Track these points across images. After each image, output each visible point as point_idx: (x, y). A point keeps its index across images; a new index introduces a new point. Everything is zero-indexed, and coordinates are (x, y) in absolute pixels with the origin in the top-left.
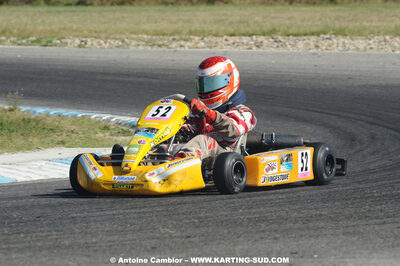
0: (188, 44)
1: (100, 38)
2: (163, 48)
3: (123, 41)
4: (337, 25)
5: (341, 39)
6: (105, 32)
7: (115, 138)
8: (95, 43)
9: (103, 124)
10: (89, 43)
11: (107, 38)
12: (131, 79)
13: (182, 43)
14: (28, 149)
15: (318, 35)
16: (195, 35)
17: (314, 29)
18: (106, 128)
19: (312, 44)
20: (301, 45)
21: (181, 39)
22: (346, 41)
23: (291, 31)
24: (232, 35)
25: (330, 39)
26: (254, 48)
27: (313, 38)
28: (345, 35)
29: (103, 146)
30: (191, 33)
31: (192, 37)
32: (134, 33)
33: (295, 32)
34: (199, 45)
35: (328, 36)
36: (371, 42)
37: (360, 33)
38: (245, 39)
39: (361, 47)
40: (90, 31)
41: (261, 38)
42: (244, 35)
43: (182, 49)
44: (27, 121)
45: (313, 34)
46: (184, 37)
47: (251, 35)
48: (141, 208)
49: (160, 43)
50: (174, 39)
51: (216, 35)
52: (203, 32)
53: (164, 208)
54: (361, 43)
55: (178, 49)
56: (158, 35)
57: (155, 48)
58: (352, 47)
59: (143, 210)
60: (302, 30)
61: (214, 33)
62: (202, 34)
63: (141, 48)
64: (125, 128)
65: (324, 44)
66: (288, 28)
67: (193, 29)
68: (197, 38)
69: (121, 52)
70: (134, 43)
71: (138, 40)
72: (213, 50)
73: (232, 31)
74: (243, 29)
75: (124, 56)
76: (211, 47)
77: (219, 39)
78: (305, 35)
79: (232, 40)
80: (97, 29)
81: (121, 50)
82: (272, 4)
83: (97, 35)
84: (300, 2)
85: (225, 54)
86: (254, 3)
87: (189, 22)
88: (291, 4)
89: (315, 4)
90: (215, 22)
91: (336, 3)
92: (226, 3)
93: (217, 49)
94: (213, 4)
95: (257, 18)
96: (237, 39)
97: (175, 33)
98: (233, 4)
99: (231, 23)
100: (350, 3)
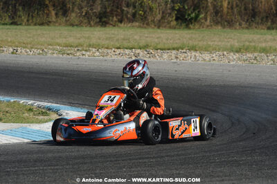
0: (88, 53)
1: (26, 47)
2: (71, 56)
3: (43, 50)
4: (191, 43)
5: (194, 53)
6: (30, 43)
7: (37, 117)
8: (23, 51)
9: (28, 107)
10: (19, 51)
11: (31, 48)
12: (48, 77)
13: (84, 52)
15: (178, 50)
16: (93, 47)
17: (176, 46)
18: (31, 110)
19: (173, 55)
20: (165, 56)
21: (83, 50)
22: (197, 55)
23: (159, 47)
24: (118, 48)
25: (186, 53)
26: (134, 58)
27: (174, 52)
28: (196, 50)
29: (28, 123)
30: (90, 46)
31: (90, 49)
32: (50, 45)
33: (163, 47)
34: (95, 55)
35: (184, 51)
36: (214, 55)
37: (206, 49)
38: (127, 51)
39: (207, 59)
40: (20, 43)
41: (138, 51)
42: (126, 48)
43: (84, 57)
45: (174, 49)
46: (85, 48)
47: (131, 49)
48: (55, 166)
49: (69, 52)
50: (78, 50)
51: (107, 48)
52: (99, 45)
53: (71, 166)
54: (207, 56)
55: (81, 56)
56: (67, 47)
57: (65, 56)
58: (201, 59)
59: (56, 167)
60: (166, 46)
61: (106, 46)
62: (98, 47)
63: (55, 55)
64: (44, 111)
65: (181, 56)
66: (157, 44)
67: (91, 43)
68: (94, 50)
69: (41, 58)
70: (50, 52)
71: (54, 50)
72: (105, 58)
73: (118, 45)
74: (126, 44)
75: (43, 60)
76: (103, 56)
77: (109, 51)
78: (169, 49)
79: (118, 51)
80: (25, 42)
81: (41, 56)
82: (145, 28)
83: (25, 45)
84: (165, 27)
85: (113, 61)
86: (133, 26)
87: (88, 38)
88: (159, 27)
89: (175, 28)
90: (107, 39)
91: (190, 28)
92: (114, 26)
93: (108, 58)
94: (105, 26)
95: (135, 37)
96: (121, 51)
97: (79, 46)
98: (119, 27)
99: (118, 40)
100: (199, 28)
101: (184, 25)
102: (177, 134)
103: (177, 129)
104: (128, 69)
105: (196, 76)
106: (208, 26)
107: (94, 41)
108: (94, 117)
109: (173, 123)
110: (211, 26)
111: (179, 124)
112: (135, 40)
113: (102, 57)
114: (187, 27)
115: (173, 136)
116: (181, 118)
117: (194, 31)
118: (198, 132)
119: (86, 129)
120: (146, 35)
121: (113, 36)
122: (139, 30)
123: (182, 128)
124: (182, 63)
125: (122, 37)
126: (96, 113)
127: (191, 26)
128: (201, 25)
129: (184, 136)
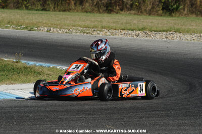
0: (102, 33)
1: (57, 28)
2: (89, 35)
3: (69, 30)
4: (176, 27)
5: (179, 35)
6: (60, 25)
8: (55, 30)
10: (52, 30)
11: (61, 28)
13: (99, 32)
14: (28, 82)
15: (167, 32)
17: (165, 29)
19: (164, 36)
20: (158, 36)
21: (98, 30)
22: (181, 36)
23: (153, 29)
24: (123, 30)
25: (173, 34)
26: (135, 37)
27: (164, 33)
28: (180, 32)
30: (102, 27)
31: (103, 29)
32: (74, 26)
33: (155, 30)
34: (107, 34)
35: (172, 32)
36: (194, 36)
37: (188, 32)
38: (130, 32)
39: (189, 39)
40: (52, 24)
41: (138, 32)
42: (129, 30)
43: (99, 35)
44: (26, 68)
45: (164, 31)
47: (133, 30)
49: (88, 32)
50: (94, 30)
52: (109, 27)
54: (188, 37)
55: (97, 35)
56: (86, 27)
57: (85, 34)
58: (184, 39)
60: (158, 29)
61: (114, 28)
63: (78, 34)
65: (170, 37)
66: (152, 27)
67: (103, 25)
68: (106, 30)
69: (68, 36)
70: (74, 31)
71: (76, 30)
72: (114, 36)
73: (123, 28)
74: (129, 27)
75: (70, 37)
77: (117, 31)
78: (160, 31)
79: (123, 32)
80: (56, 23)
81: (68, 34)
82: (139, 15)
83: (56, 26)
84: (154, 14)
85: (121, 39)
86: (131, 14)
87: (101, 22)
88: (150, 15)
89: (161, 16)
90: (114, 22)
91: (172, 16)
92: (117, 13)
93: (116, 36)
94: (110, 13)
95: (135, 22)
96: (126, 32)
97: (94, 27)
98: (121, 14)
99: (122, 24)
100: (179, 16)
101: (168, 13)
102: (125, 94)
103: (126, 90)
104: (94, 46)
105: (183, 52)
106: (186, 15)
107: (105, 24)
108: (63, 80)
109: (122, 86)
110: (188, 14)
111: (128, 86)
112: (135, 24)
113: (112, 36)
114: (170, 15)
115: (122, 95)
116: (129, 82)
117: (176, 18)
118: (144, 93)
119: (55, 88)
120: (142, 20)
121: (118, 20)
122: (136, 17)
123: (130, 90)
124: (171, 42)
125: (125, 21)
126: (64, 77)
127: (173, 14)
128: (181, 14)
129: (131, 95)
